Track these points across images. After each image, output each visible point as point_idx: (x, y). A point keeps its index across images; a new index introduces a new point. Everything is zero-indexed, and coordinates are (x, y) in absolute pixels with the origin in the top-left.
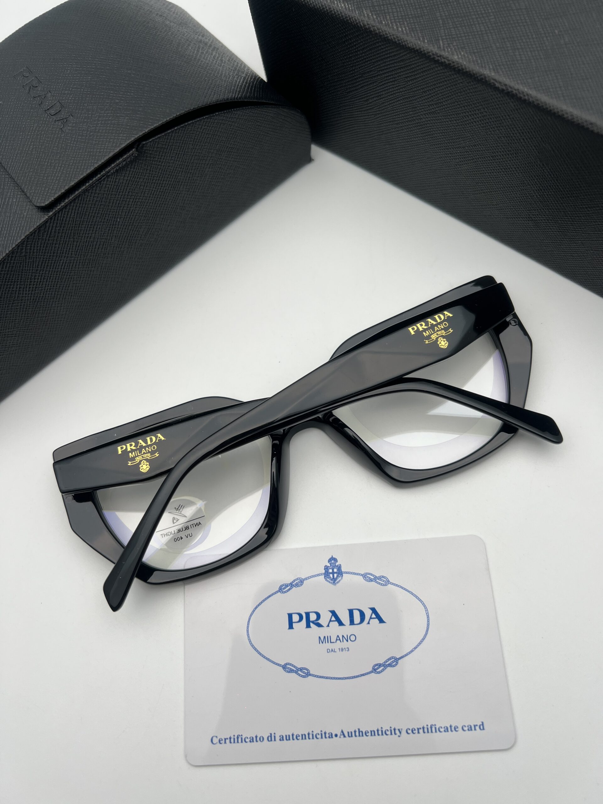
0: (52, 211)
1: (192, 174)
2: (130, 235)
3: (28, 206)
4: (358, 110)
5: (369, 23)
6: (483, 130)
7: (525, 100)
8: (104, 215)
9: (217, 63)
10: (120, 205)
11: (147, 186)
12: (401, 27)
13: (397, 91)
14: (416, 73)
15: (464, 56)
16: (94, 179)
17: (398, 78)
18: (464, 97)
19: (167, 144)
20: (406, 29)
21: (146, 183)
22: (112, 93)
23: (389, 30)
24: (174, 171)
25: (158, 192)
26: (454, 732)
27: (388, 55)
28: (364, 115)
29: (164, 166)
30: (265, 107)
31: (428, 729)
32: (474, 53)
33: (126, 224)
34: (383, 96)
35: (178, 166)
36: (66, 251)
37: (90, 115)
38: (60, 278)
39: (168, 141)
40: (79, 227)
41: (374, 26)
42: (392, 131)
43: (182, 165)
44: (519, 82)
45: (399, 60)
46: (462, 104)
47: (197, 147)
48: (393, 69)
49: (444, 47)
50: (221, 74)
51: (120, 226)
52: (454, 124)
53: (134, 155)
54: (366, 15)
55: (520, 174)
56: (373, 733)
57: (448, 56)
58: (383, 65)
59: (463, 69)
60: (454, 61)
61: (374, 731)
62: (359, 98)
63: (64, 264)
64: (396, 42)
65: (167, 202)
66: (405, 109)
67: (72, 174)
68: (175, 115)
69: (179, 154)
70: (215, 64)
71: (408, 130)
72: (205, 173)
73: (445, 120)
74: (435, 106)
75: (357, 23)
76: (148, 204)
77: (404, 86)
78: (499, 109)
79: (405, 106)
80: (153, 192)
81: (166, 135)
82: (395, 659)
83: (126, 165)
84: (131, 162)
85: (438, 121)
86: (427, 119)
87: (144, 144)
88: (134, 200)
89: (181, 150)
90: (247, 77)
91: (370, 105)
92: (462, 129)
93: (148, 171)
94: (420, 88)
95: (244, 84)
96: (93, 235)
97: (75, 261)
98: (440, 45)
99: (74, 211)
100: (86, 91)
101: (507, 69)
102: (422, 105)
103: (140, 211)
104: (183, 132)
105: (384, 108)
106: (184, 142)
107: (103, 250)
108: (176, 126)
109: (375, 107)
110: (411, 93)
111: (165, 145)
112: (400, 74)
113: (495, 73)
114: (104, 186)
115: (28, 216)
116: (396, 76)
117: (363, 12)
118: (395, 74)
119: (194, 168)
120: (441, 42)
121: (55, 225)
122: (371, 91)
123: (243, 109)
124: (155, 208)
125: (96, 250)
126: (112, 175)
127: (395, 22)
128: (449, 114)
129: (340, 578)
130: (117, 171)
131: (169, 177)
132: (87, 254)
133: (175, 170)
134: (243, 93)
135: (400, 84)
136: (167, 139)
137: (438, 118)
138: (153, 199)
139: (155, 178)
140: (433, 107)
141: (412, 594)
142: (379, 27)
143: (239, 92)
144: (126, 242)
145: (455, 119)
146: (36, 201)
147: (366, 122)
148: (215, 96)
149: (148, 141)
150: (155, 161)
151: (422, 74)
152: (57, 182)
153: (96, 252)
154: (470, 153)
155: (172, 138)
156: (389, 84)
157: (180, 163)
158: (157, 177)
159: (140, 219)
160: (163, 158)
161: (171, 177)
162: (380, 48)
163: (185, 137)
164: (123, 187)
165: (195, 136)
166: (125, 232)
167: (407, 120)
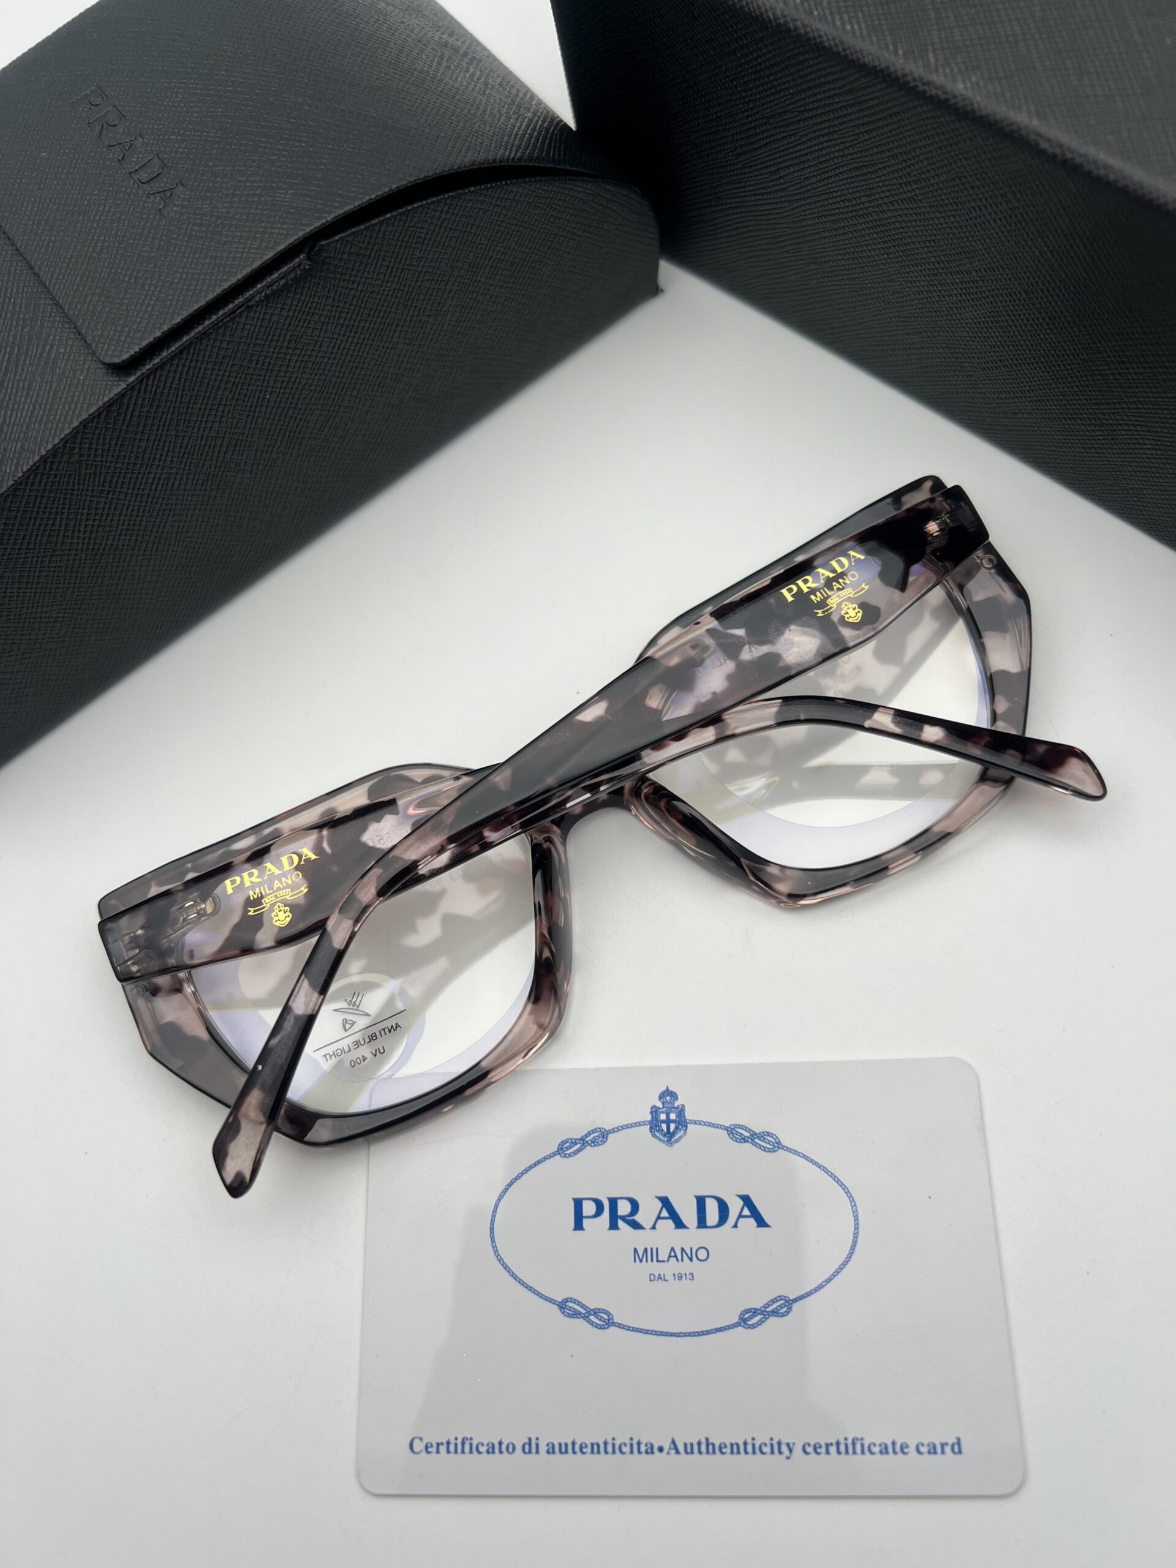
0: (134, 374)
1: (417, 309)
2: (289, 428)
3: (88, 363)
4: (758, 192)
5: (786, 13)
6: (1009, 238)
7: (1099, 178)
8: (239, 387)
9: (477, 89)
10: (271, 367)
11: (327, 330)
12: (851, 23)
13: (836, 154)
14: (877, 117)
15: (978, 84)
16: (221, 313)
17: (840, 127)
18: (973, 167)
19: (370, 247)
20: (860, 27)
21: (325, 325)
22: (263, 142)
23: (825, 27)
24: (381, 303)
25: (348, 344)
26: (900, 1455)
27: (823, 80)
28: (769, 201)
29: (361, 291)
30: (570, 180)
31: (846, 1446)
32: (998, 78)
33: (282, 405)
34: (810, 164)
35: (390, 293)
36: (161, 455)
37: (218, 185)
38: (147, 509)
39: (372, 241)
40: (188, 408)
41: (796, 20)
42: (824, 235)
43: (399, 290)
44: (1089, 139)
45: (845, 89)
46: (969, 182)
47: (430, 257)
48: (832, 107)
49: (937, 66)
50: (484, 112)
51: (269, 410)
52: (950, 225)
53: (301, 267)
56: (735, 1447)
57: (944, 83)
58: (812, 99)
59: (973, 111)
61: (738, 1445)
62: (759, 167)
63: (155, 482)
64: (838, 53)
65: (366, 365)
66: (851, 191)
67: (178, 301)
68: (387, 190)
69: (393, 267)
70: (473, 90)
71: (855, 234)
72: (444, 309)
73: (932, 215)
75: (761, 13)
76: (328, 367)
77: (851, 144)
78: (1045, 194)
79: (852, 185)
80: (339, 342)
81: (367, 228)
82: (787, 1302)
83: (287, 287)
84: (297, 280)
85: (919, 218)
86: (896, 213)
87: (323, 246)
88: (300, 359)
89: (398, 261)
90: (536, 118)
91: (782, 181)
92: (968, 234)
93: (330, 301)
94: (884, 148)
95: (529, 131)
96: (216, 425)
97: (179, 477)
98: (928, 61)
99: (178, 376)
100: (212, 137)
101: (1065, 114)
102: (887, 183)
103: (310, 382)
104: (401, 224)
105: (809, 188)
106: (404, 244)
107: (235, 456)
108: (390, 211)
109: (790, 187)
110: (866, 159)
111: (366, 248)
112: (845, 120)
113: (1040, 120)
114: (240, 327)
115: (87, 383)
116: (837, 122)
118: (835, 118)
119: (421, 297)
120: (931, 55)
121: (140, 402)
122: (785, 153)
123: (525, 182)
124: (341, 375)
125: (222, 455)
126: (257, 307)
127: (840, 13)
128: (942, 202)
129: (682, 1133)
130: (267, 297)
131: (372, 313)
132: (201, 462)
133: (385, 300)
134: (526, 149)
135: (844, 140)
136: (370, 237)
137: (919, 211)
138: (338, 356)
139: (344, 315)
140: (910, 188)
141: (827, 1171)
142: (806, 22)
143: (519, 147)
144: (282, 441)
145: (954, 212)
146: (103, 352)
147: (772, 217)
148: (470, 153)
149: (331, 240)
150: (344, 281)
151: (890, 121)
152: (147, 316)
153: (220, 460)
154: (981, 284)
155: (381, 235)
156: (822, 139)
157: (394, 286)
158: (348, 313)
159: (310, 397)
160: (360, 275)
161: (376, 314)
162: (806, 64)
163: (405, 235)
164: (278, 331)
165: (427, 234)
166: (279, 421)
167: (854, 214)
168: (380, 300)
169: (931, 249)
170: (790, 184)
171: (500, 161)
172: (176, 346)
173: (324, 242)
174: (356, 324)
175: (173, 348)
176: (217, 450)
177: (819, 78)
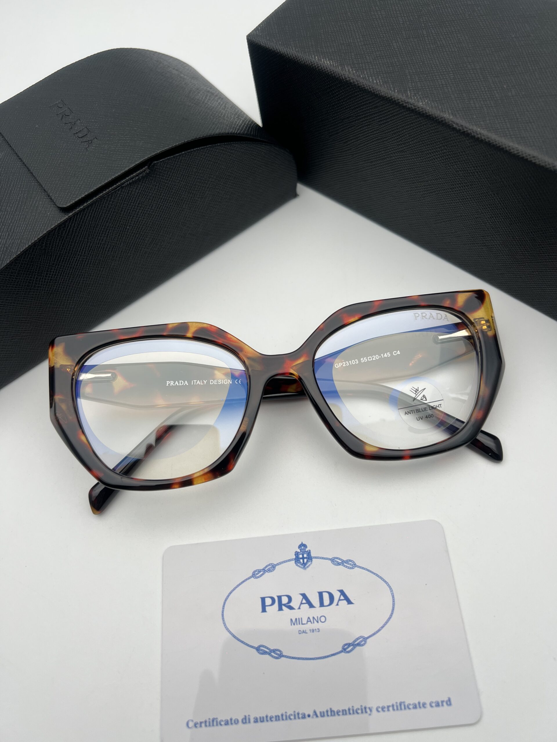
0: (72, 212)
1: (194, 194)
2: (136, 243)
3: (52, 208)
4: (339, 151)
5: (349, 76)
6: (443, 166)
7: (478, 138)
8: (116, 222)
9: (221, 108)
10: (130, 214)
11: (154, 200)
12: (376, 80)
13: (371, 134)
14: (387, 117)
15: (428, 103)
16: (110, 188)
17: (373, 122)
18: (427, 136)
19: (175, 165)
20: (380, 82)
21: (154, 198)
23: (366, 82)
24: (179, 190)
25: (164, 207)
27: (365, 103)
28: (343, 155)
29: (170, 184)
30: (260, 144)
32: (436, 101)
33: (134, 232)
34: (360, 138)
35: (183, 186)
36: (80, 250)
37: (112, 139)
38: (72, 274)
39: (176, 163)
40: (93, 229)
41: (354, 79)
42: (366, 168)
43: (186, 185)
44: (473, 123)
45: (374, 106)
46: (426, 143)
47: (200, 172)
48: (369, 114)
49: (411, 96)
50: (224, 116)
51: (128, 233)
52: (419, 161)
53: (146, 172)
54: (347, 70)
55: (475, 203)
57: (414, 102)
58: (360, 111)
59: (426, 113)
60: (419, 106)
62: (340, 140)
63: (77, 262)
64: (371, 91)
65: (171, 217)
66: (377, 149)
67: (92, 183)
68: (183, 142)
69: (184, 175)
70: (220, 108)
72: (205, 195)
73: (411, 158)
74: (403, 146)
75: (339, 77)
76: (155, 217)
77: (377, 129)
78: (456, 146)
79: (378, 146)
80: (160, 206)
81: (174, 157)
82: (362, 640)
83: (139, 180)
84: (143, 177)
85: (406, 159)
86: (396, 157)
87: (155, 163)
88: (143, 212)
89: (186, 172)
90: (246, 120)
91: (349, 146)
92: (426, 165)
93: (157, 187)
94: (390, 130)
95: (243, 124)
96: (105, 238)
97: (87, 260)
98: (408, 94)
99: (90, 214)
100: (109, 120)
101: (463, 114)
102: (392, 145)
103: (146, 222)
104: (189, 156)
105: (360, 148)
106: (189, 165)
107: (112, 253)
108: (184, 151)
110: (383, 135)
111: (173, 166)
112: (374, 119)
113: (453, 116)
114: (118, 195)
115: (51, 216)
116: (371, 120)
117: (345, 67)
118: (370, 118)
119: (196, 189)
120: (409, 92)
121: (73, 225)
122: (350, 134)
123: (241, 143)
124: (160, 220)
125: (106, 252)
126: (126, 187)
127: (371, 76)
128: (415, 152)
129: (310, 563)
130: (130, 184)
131: (174, 194)
132: (98, 255)
133: (180, 189)
134: (242, 130)
135: (374, 127)
136: (175, 161)
137: (406, 156)
138: (159, 212)
139: (162, 194)
140: (401, 146)
142: (358, 79)
143: (239, 129)
144: (133, 248)
145: (420, 156)
146: (59, 203)
147: (345, 162)
148: (218, 130)
149: (158, 161)
150: (163, 179)
151: (393, 118)
152: (78, 189)
153: (106, 254)
154: (433, 186)
155: (180, 161)
156: (365, 127)
157: (184, 183)
158: (164, 193)
159: (146, 229)
160: (170, 177)
161: (176, 195)
162: (358, 97)
163: (190, 161)
164: (134, 199)
165: (199, 162)
166: (132, 239)
167: (379, 158)
168: (178, 189)
169: (411, 172)
170: (352, 147)
171: (231, 134)
172: (91, 201)
173: (156, 162)
174: (167, 198)
175: (89, 202)
176: (104, 250)
177: (364, 102)
